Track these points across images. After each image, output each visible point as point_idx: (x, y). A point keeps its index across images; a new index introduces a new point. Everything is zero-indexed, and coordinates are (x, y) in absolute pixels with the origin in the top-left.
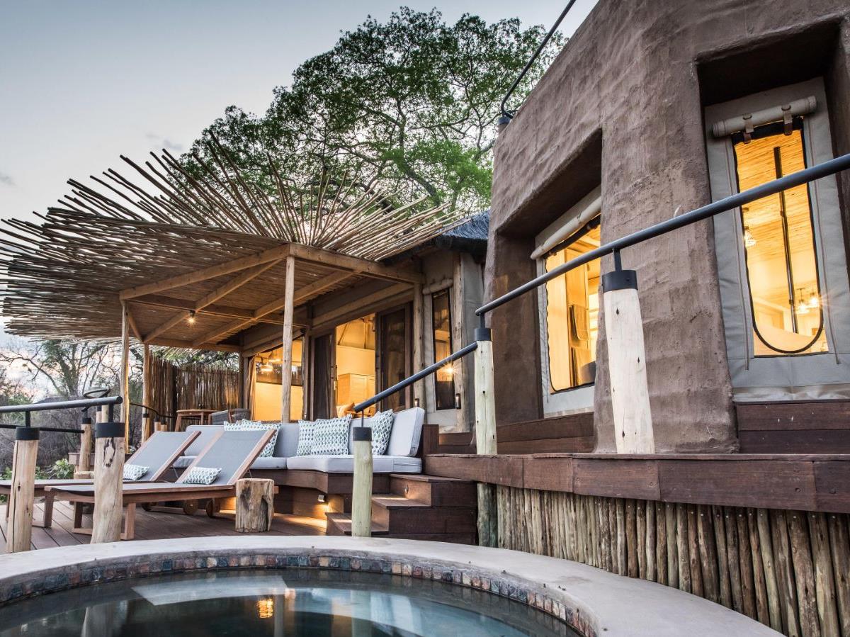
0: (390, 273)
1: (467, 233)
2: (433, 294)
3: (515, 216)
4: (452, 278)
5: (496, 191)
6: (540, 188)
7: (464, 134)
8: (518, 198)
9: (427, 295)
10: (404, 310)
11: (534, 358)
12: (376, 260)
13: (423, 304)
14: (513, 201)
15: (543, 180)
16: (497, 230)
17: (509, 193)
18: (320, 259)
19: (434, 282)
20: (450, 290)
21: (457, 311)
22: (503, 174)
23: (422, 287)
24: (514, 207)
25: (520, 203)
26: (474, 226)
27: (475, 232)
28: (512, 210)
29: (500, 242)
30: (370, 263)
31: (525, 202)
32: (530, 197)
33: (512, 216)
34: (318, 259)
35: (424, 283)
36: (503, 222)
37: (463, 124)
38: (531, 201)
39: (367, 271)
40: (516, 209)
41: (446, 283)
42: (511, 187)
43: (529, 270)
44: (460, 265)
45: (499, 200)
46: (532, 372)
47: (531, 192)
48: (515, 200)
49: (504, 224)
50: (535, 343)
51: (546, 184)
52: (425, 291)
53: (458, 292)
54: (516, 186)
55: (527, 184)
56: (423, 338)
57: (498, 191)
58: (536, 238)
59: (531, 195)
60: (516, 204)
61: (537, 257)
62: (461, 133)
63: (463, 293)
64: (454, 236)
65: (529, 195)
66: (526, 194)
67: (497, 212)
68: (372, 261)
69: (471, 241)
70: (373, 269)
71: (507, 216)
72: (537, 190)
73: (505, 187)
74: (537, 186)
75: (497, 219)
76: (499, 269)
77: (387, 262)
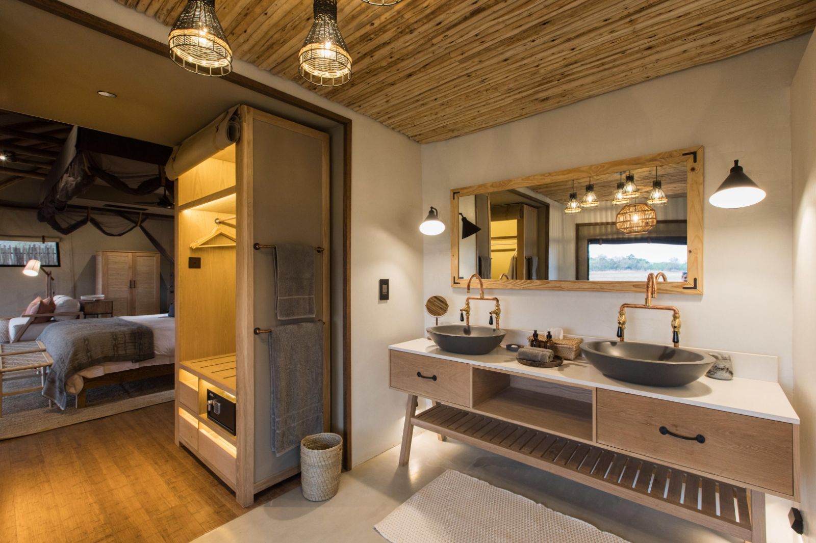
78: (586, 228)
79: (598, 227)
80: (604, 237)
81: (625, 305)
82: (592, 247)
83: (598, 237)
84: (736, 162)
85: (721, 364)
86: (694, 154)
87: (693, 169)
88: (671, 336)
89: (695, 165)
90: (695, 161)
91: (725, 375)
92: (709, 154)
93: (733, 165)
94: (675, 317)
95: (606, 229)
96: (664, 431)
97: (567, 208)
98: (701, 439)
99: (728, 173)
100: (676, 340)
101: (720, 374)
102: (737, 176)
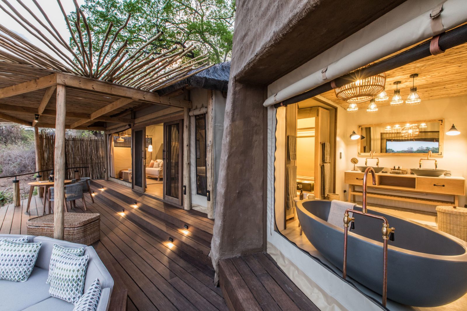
0: (163, 100)
1: (217, 76)
2: (196, 116)
3: (251, 65)
4: (206, 107)
5: (236, 39)
6: (284, 28)
7: (231, 24)
8: (255, 45)
9: (192, 116)
10: (179, 123)
11: (261, 194)
12: (151, 91)
13: (190, 122)
14: (250, 49)
15: (291, 15)
16: (235, 77)
17: (248, 39)
18: (93, 88)
19: (196, 108)
20: (206, 115)
21: (209, 133)
22: (242, 20)
23: (189, 110)
24: (251, 54)
25: (258, 49)
26: (224, 70)
27: (224, 75)
28: (249, 57)
29: (237, 89)
30: (145, 93)
31: (264, 48)
32: (270, 41)
33: (249, 64)
34: (91, 89)
35: (190, 107)
36: (240, 70)
37: (231, 19)
38: (272, 46)
39: (143, 99)
40: (253, 56)
41: (203, 111)
42: (249, 33)
43: (261, 115)
44: (212, 99)
45: (238, 47)
46: (260, 206)
47: (272, 34)
48: (252, 47)
49: (242, 72)
50: (263, 181)
51: (294, 22)
52: (191, 114)
53: (210, 119)
54: (255, 30)
55: (267, 25)
56: (189, 145)
57: (237, 39)
58: (268, 87)
59: (272, 38)
60: (253, 51)
61: (269, 106)
62: (230, 24)
63: (213, 120)
64: (205, 78)
65: (269, 39)
66: (265, 38)
67: (235, 60)
68: (148, 92)
69: (219, 81)
70: (149, 98)
71: (244, 64)
72: (281, 31)
73: (244, 34)
74: (281, 26)
75: (235, 66)
76: (236, 114)
77: (160, 92)
78: (385, 134)
79: (388, 134)
80: (393, 139)
81: (421, 159)
82: (388, 143)
83: (391, 139)
84: (453, 124)
85: (448, 173)
86: (442, 120)
87: (441, 124)
88: (435, 167)
89: (442, 123)
90: (442, 122)
91: (449, 175)
92: (446, 120)
93: (452, 125)
94: (436, 162)
95: (392, 135)
96: (435, 185)
97: (386, 129)
98: (444, 186)
99: (451, 127)
100: (436, 167)
101: (448, 175)
102: (453, 127)
